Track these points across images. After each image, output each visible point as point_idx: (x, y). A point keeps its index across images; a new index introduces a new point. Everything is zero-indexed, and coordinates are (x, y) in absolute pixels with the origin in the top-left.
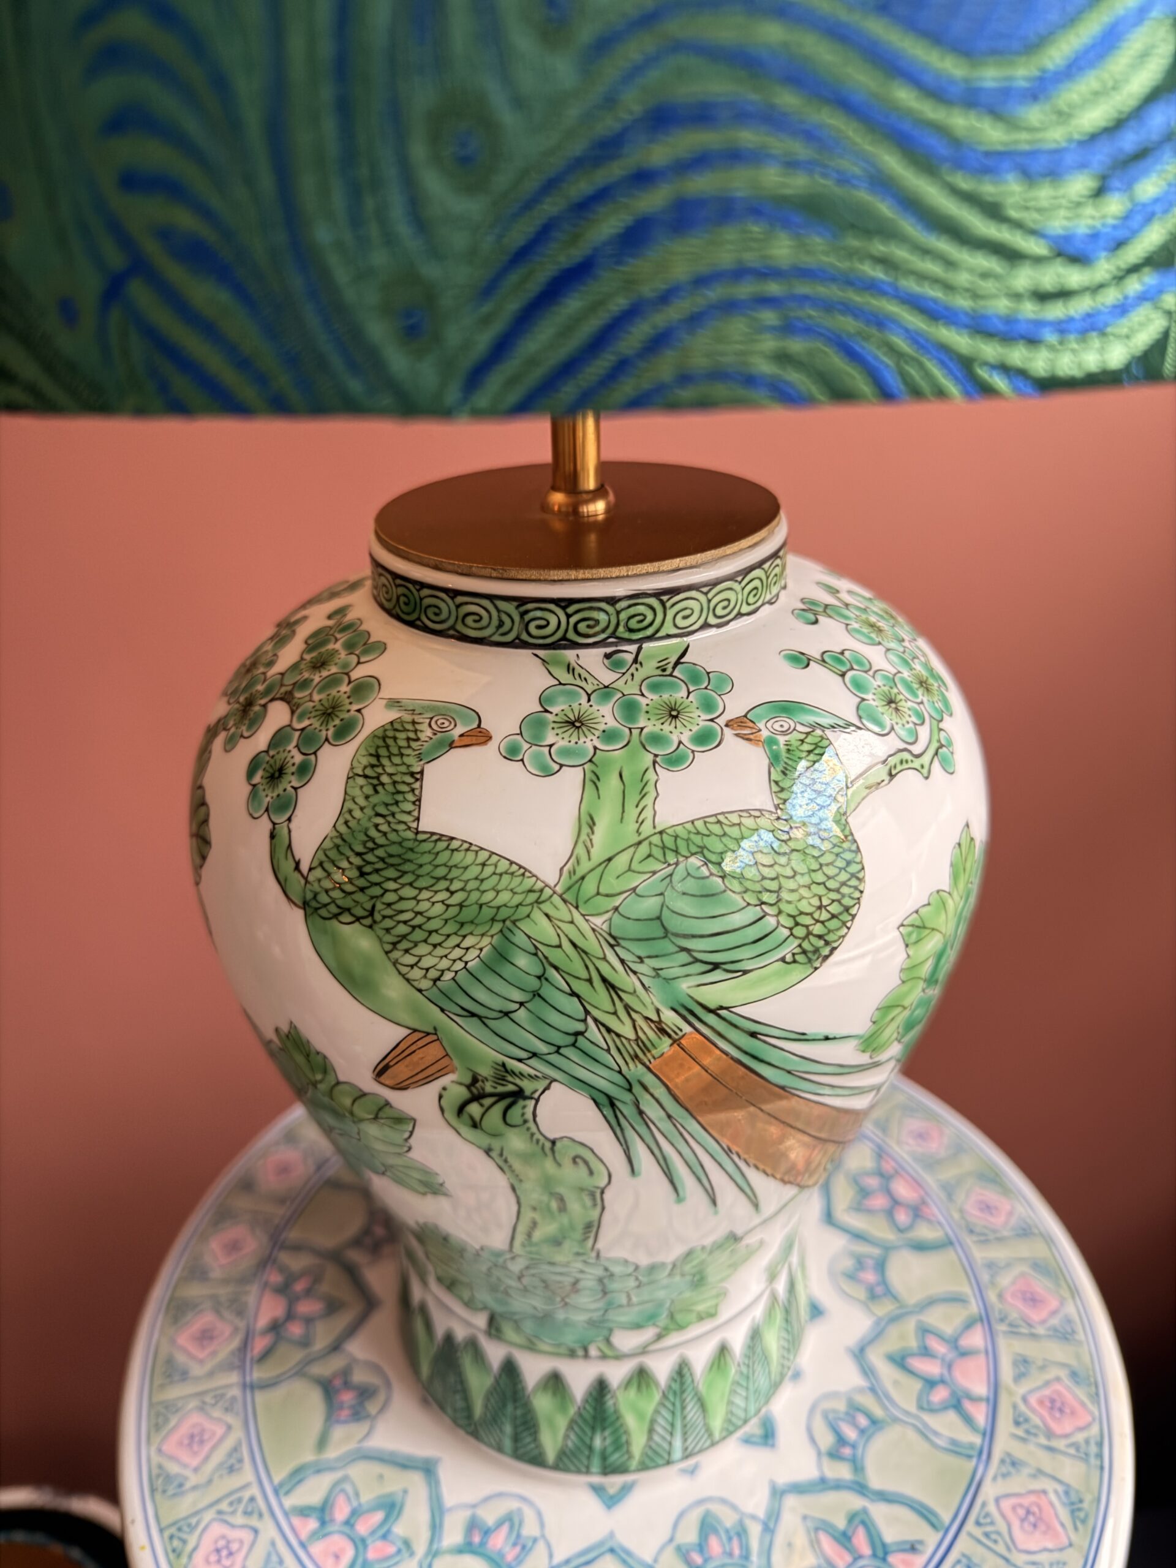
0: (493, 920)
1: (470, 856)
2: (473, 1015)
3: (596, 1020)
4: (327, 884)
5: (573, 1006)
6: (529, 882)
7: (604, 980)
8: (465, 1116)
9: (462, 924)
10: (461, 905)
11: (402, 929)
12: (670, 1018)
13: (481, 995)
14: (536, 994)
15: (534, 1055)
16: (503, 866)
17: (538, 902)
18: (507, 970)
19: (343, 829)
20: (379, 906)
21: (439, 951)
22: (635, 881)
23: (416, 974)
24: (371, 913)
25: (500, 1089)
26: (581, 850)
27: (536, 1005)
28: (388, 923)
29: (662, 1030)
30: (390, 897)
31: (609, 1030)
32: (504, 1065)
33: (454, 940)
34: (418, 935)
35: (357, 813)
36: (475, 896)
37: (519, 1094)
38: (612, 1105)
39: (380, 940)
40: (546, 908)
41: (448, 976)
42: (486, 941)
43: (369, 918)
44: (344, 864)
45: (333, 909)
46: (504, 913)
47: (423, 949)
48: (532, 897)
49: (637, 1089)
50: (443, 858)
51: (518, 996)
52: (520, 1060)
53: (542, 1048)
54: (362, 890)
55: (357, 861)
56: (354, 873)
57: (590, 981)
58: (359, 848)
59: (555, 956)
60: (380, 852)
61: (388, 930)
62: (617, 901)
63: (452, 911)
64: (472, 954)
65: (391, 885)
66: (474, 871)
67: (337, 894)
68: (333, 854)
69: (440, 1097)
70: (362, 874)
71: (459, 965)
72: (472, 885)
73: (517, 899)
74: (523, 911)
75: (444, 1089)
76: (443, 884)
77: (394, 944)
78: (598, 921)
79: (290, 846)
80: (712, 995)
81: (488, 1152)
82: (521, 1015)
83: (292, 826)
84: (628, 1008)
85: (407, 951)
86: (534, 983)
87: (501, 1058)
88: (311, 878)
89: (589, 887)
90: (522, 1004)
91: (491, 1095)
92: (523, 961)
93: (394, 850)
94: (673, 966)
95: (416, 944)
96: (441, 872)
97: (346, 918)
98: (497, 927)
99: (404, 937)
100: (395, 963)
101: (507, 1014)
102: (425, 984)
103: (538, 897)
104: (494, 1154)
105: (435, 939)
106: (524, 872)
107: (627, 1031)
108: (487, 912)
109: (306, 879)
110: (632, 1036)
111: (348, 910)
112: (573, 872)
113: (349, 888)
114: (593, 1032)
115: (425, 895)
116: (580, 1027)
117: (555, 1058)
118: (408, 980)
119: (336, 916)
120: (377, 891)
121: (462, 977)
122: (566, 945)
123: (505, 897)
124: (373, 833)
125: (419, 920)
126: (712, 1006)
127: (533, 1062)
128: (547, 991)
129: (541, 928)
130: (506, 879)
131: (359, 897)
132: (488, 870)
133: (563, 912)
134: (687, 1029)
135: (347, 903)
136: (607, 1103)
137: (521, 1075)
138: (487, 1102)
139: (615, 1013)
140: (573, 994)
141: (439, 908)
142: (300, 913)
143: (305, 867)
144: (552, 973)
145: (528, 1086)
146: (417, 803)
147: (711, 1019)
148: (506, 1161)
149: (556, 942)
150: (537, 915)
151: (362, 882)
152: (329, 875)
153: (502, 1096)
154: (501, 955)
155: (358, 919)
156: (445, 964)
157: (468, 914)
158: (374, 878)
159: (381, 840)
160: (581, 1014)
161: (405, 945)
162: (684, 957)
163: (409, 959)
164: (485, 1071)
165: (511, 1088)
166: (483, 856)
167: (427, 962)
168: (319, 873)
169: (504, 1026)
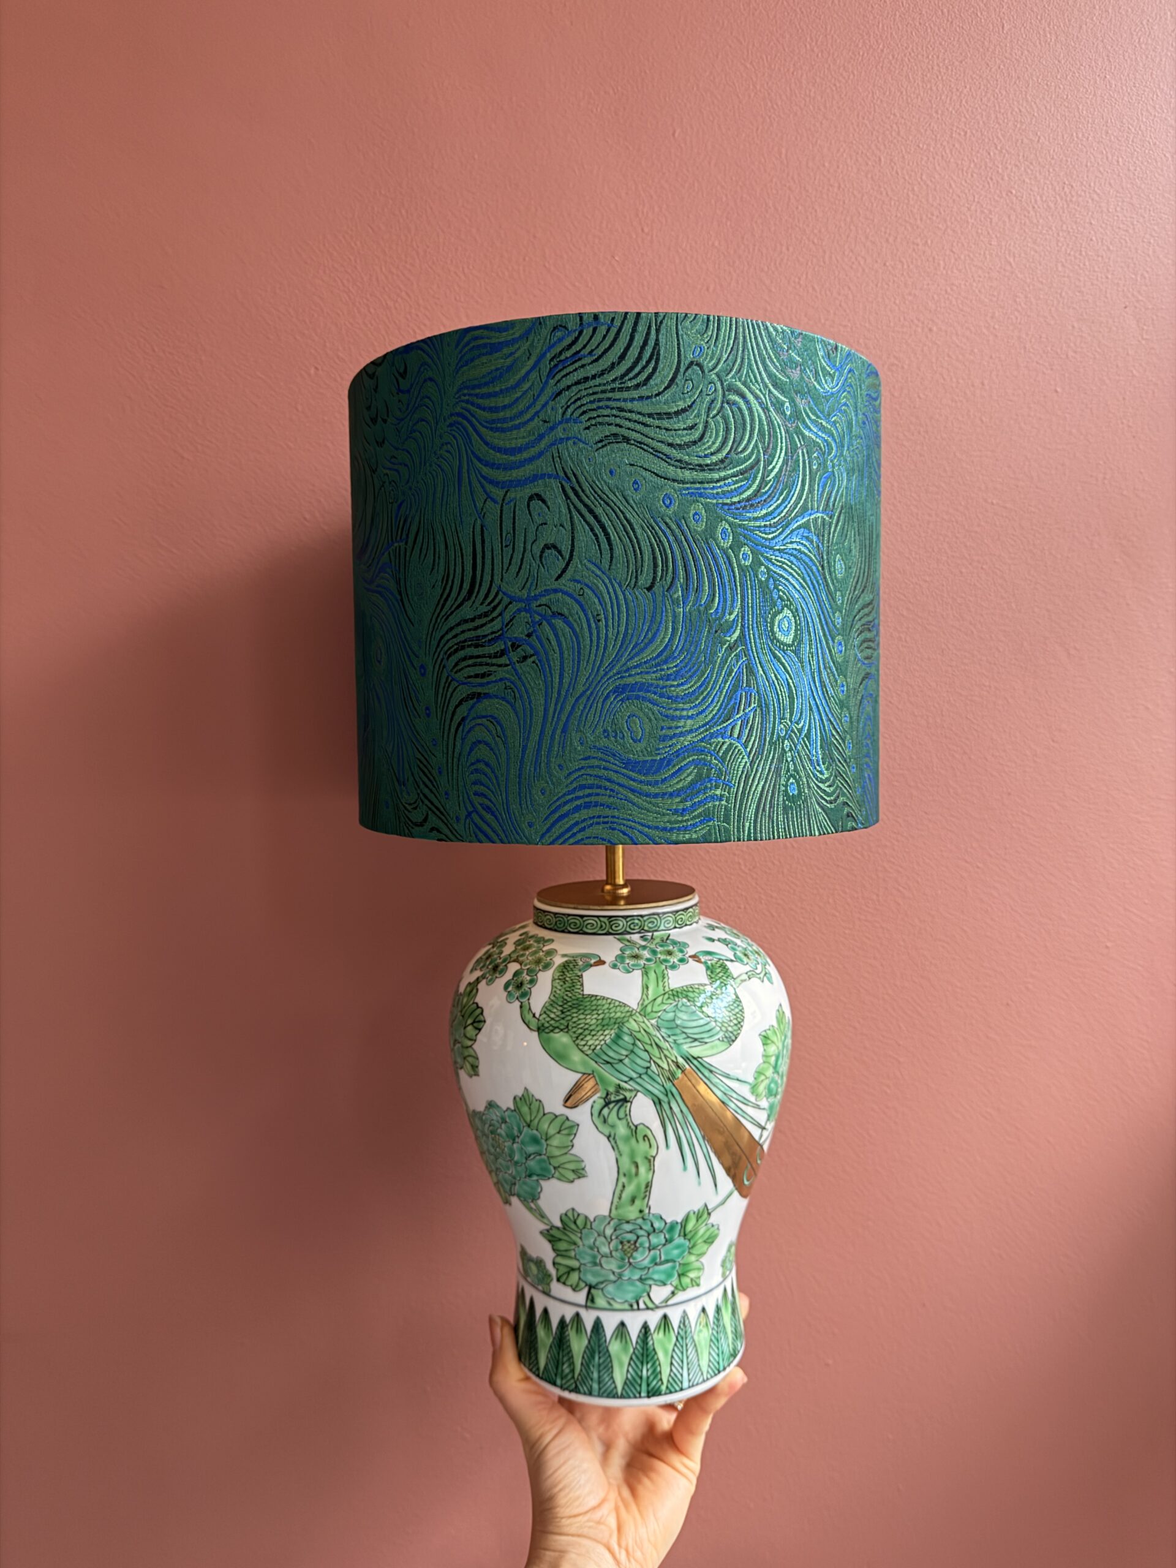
0: (615, 1023)
1: (604, 1002)
2: (608, 1063)
3: (654, 1062)
4: (548, 1019)
5: (645, 1055)
6: (627, 1009)
7: (657, 1044)
8: (601, 1117)
9: (603, 1026)
10: (603, 1019)
11: (580, 1031)
12: (681, 1060)
13: (611, 1054)
14: (632, 1051)
15: (631, 1079)
16: (617, 1004)
17: (631, 1015)
18: (621, 1042)
19: (553, 998)
20: (570, 1023)
21: (595, 1038)
22: (665, 1007)
23: (586, 1048)
24: (567, 1027)
25: (618, 1098)
26: (644, 997)
27: (632, 1056)
28: (574, 1029)
29: (678, 1067)
30: (575, 1020)
31: (659, 1066)
32: (619, 1085)
33: (601, 1032)
34: (587, 1032)
35: (558, 992)
36: (607, 1015)
37: (625, 1100)
38: (660, 1103)
39: (571, 1037)
40: (634, 1017)
41: (598, 1047)
42: (613, 1031)
43: (566, 1029)
44: (555, 1010)
45: (551, 1028)
46: (619, 1020)
47: (588, 1038)
48: (628, 1014)
49: (670, 1095)
50: (594, 1003)
51: (624, 1052)
52: (626, 1082)
53: (634, 1075)
54: (563, 1018)
55: (560, 1008)
56: (559, 1013)
57: (651, 1045)
58: (561, 1004)
59: (638, 1036)
60: (570, 1004)
61: (574, 1032)
62: (659, 1014)
63: (599, 1022)
64: (608, 1037)
65: (575, 1015)
66: (606, 1006)
67: (552, 1022)
68: (550, 1008)
69: (592, 1107)
70: (563, 1012)
71: (603, 1042)
72: (606, 1011)
73: (623, 1015)
74: (626, 1019)
75: (594, 1102)
76: (595, 1012)
77: (577, 1038)
78: (653, 1022)
79: (530, 1009)
80: (696, 1051)
81: (608, 1137)
82: (626, 1061)
83: (531, 1001)
84: (666, 1056)
85: (582, 1039)
86: (631, 1047)
87: (618, 1082)
88: (541, 1018)
89: (649, 1009)
90: (627, 1056)
91: (614, 1102)
92: (626, 1038)
93: (575, 1002)
94: (680, 1039)
95: (586, 1036)
96: (594, 1008)
97: (557, 1030)
98: (616, 1026)
99: (581, 1034)
100: (577, 1045)
101: (621, 1061)
102: (589, 1052)
103: (631, 1013)
104: (611, 1139)
105: (593, 1033)
106: (625, 1005)
107: (665, 1066)
108: (613, 1021)
109: (538, 1020)
110: (667, 1068)
111: (558, 1027)
112: (642, 1004)
113: (557, 1019)
114: (653, 1067)
115: (589, 1017)
116: (648, 1065)
117: (639, 1080)
118: (583, 1052)
119: (552, 1031)
120: (569, 1018)
121: (604, 1047)
122: (642, 1031)
123: (619, 1014)
124: (566, 997)
125: (587, 1026)
126: (695, 1056)
127: (631, 1083)
128: (636, 1050)
129: (633, 1025)
130: (618, 1008)
131: (562, 1021)
132: (612, 1006)
133: (640, 1019)
134: (687, 1066)
135: (557, 1024)
136: (658, 1103)
137: (626, 1090)
138: (611, 1106)
139: (661, 1058)
140: (646, 1051)
141: (594, 1021)
142: (536, 1034)
143: (537, 1015)
144: (638, 1043)
145: (628, 1095)
146: (582, 985)
147: (695, 1062)
148: (616, 1142)
149: (638, 1029)
150: (631, 1020)
151: (563, 1016)
152: (549, 1016)
153: (617, 1102)
154: (618, 1037)
155: (562, 1030)
156: (597, 1042)
157: (605, 1022)
158: (568, 1013)
159: (569, 999)
160: (648, 1059)
161: (581, 1037)
162: (684, 1036)
163: (583, 1043)
164: (612, 1089)
165: (621, 1097)
166: (609, 1001)
167: (590, 1043)
168: (544, 1016)
169: (620, 1067)
